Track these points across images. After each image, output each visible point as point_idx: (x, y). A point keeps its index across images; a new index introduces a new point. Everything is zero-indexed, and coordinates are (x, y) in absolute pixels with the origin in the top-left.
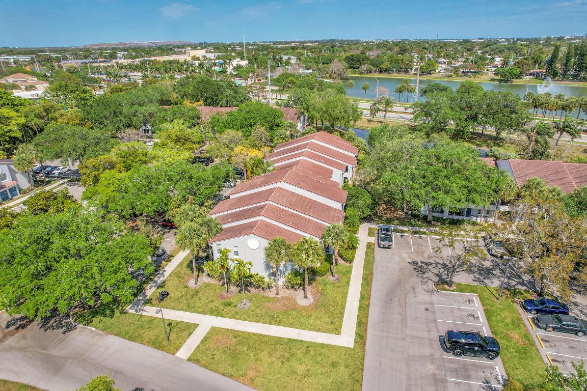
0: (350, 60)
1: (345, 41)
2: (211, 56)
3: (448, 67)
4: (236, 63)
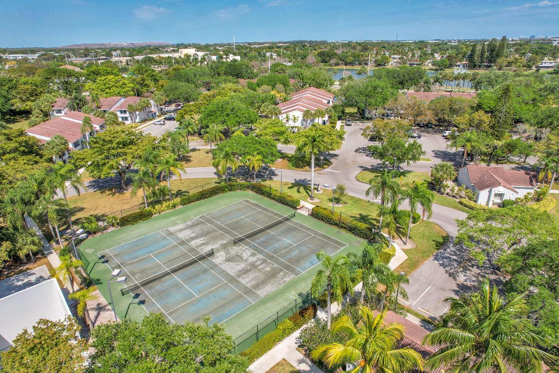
0: (321, 54)
1: (313, 42)
2: (201, 54)
3: (398, 60)
4: (231, 57)
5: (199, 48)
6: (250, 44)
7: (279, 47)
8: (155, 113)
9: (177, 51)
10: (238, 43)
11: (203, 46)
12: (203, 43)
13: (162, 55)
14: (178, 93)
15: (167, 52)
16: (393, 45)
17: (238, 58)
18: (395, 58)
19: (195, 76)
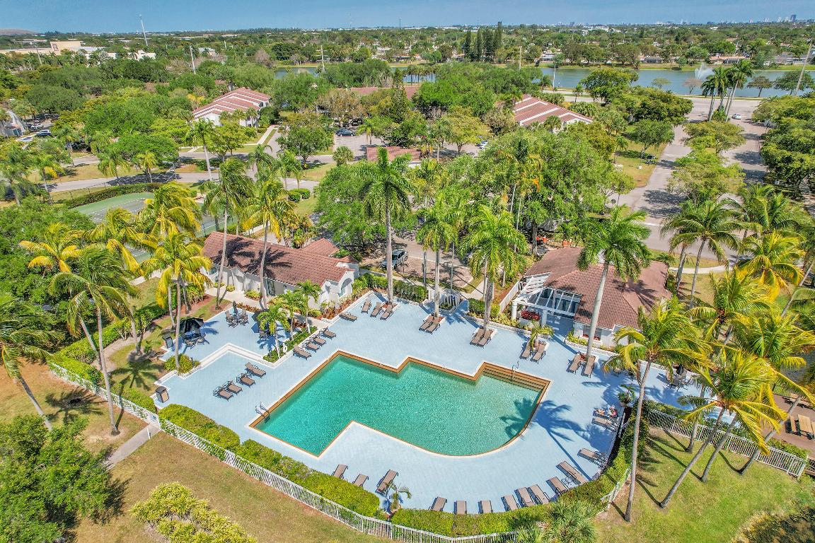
0: (276, 48)
2: (91, 50)
4: (140, 55)
5: (88, 40)
6: (178, 34)
7: (222, 39)
8: (19, 130)
9: (47, 45)
10: (159, 33)
11: (96, 37)
12: (97, 33)
13: (17, 51)
14: (51, 100)
15: (27, 46)
17: (152, 55)
19: (77, 78)
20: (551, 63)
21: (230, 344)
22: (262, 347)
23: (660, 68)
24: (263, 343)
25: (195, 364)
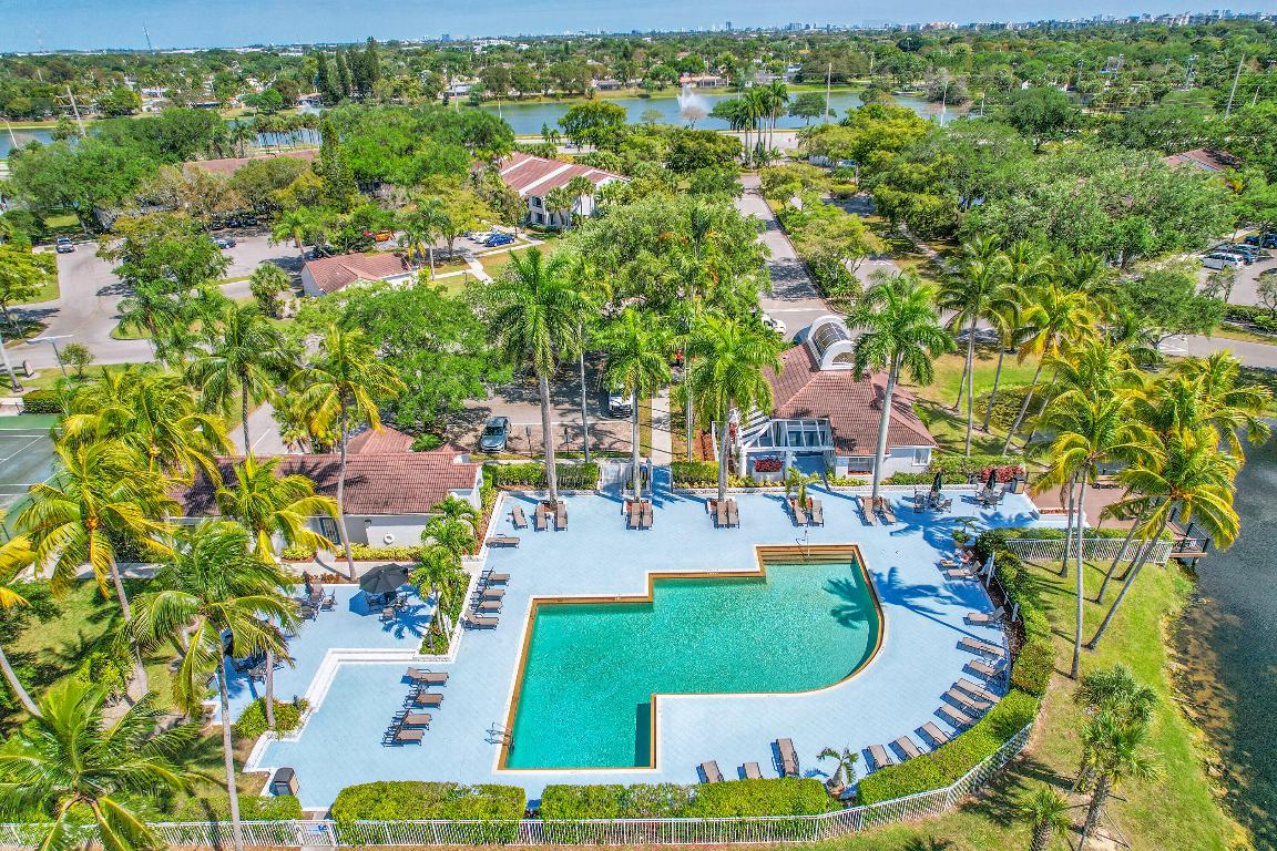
3: (163, 99)
16: (143, 64)
18: (155, 95)
20: (466, 98)
21: (335, 649)
22: (399, 634)
23: (623, 96)
24: (395, 627)
25: (299, 705)
